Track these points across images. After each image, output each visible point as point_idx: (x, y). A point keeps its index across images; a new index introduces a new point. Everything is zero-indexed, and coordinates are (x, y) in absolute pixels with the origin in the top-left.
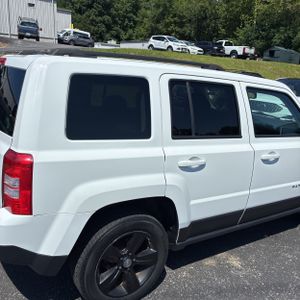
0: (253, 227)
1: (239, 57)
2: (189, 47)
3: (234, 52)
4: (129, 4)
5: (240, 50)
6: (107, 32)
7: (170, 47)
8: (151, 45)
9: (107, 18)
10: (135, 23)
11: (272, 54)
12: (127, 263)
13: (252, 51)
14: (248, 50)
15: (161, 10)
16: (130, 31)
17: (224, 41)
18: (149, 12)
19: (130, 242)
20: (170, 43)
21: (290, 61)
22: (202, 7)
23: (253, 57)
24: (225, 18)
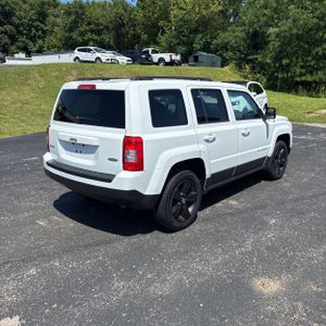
0: (243, 178)
1: (167, 64)
2: (118, 58)
3: (161, 60)
4: (33, 12)
5: (167, 57)
6: (12, 44)
7: (98, 58)
8: (77, 58)
9: (8, 28)
10: (44, 32)
11: (196, 59)
12: (184, 200)
13: (178, 58)
14: (174, 57)
15: (73, 17)
16: (40, 42)
17: (150, 50)
18: (59, 20)
19: (184, 188)
20: (98, 55)
21: (213, 64)
22: (117, 13)
23: (179, 64)
24: (143, 24)
